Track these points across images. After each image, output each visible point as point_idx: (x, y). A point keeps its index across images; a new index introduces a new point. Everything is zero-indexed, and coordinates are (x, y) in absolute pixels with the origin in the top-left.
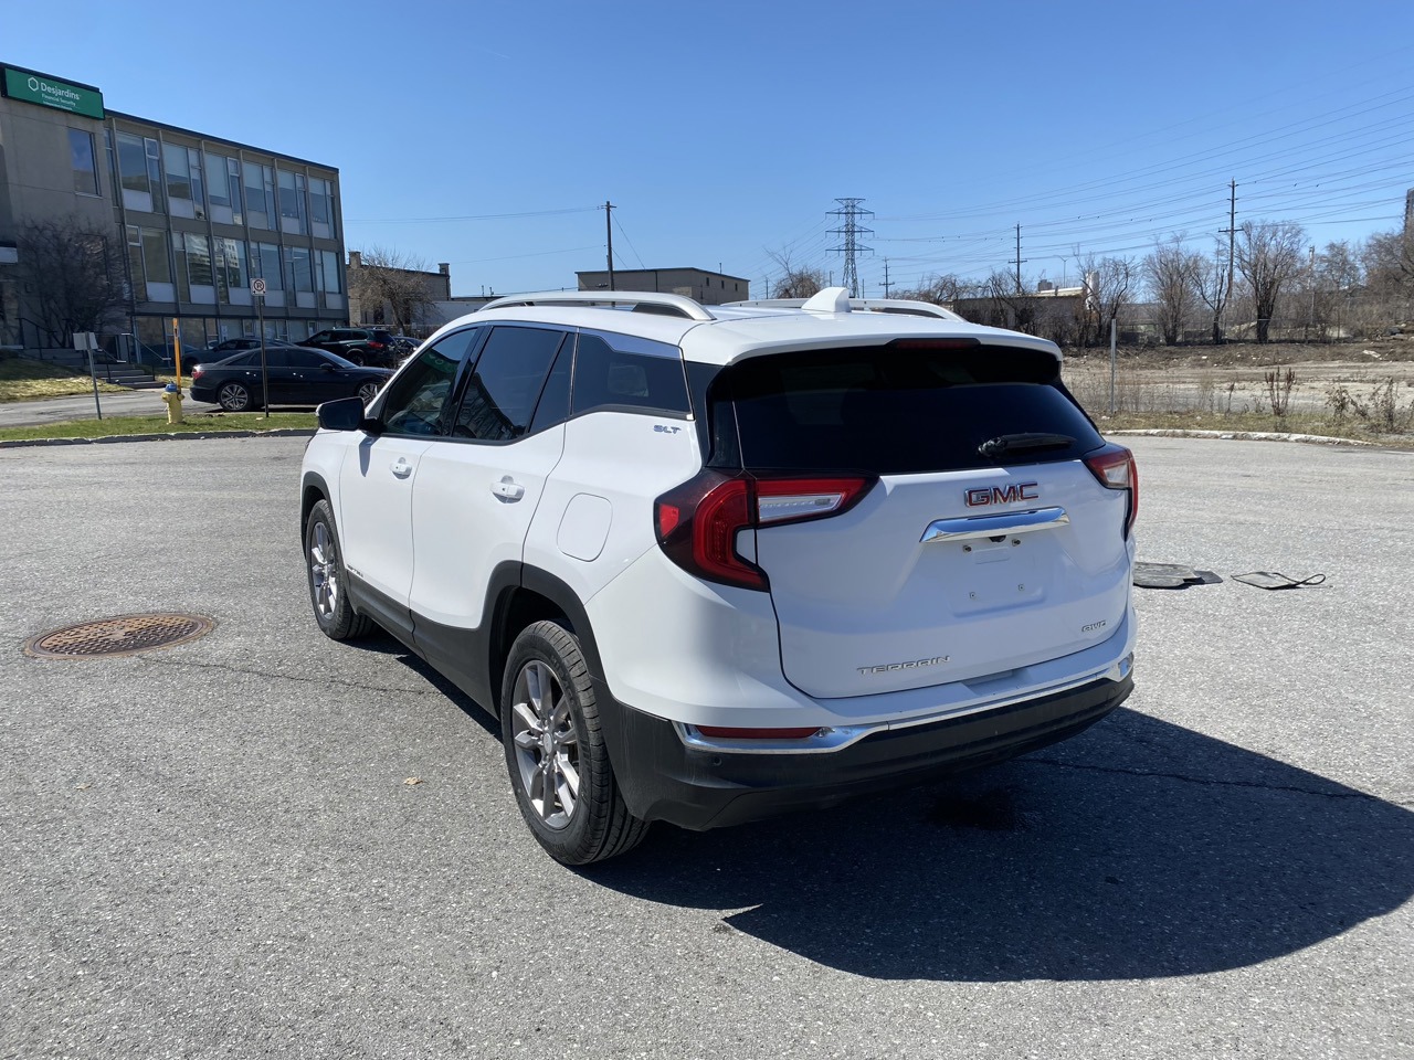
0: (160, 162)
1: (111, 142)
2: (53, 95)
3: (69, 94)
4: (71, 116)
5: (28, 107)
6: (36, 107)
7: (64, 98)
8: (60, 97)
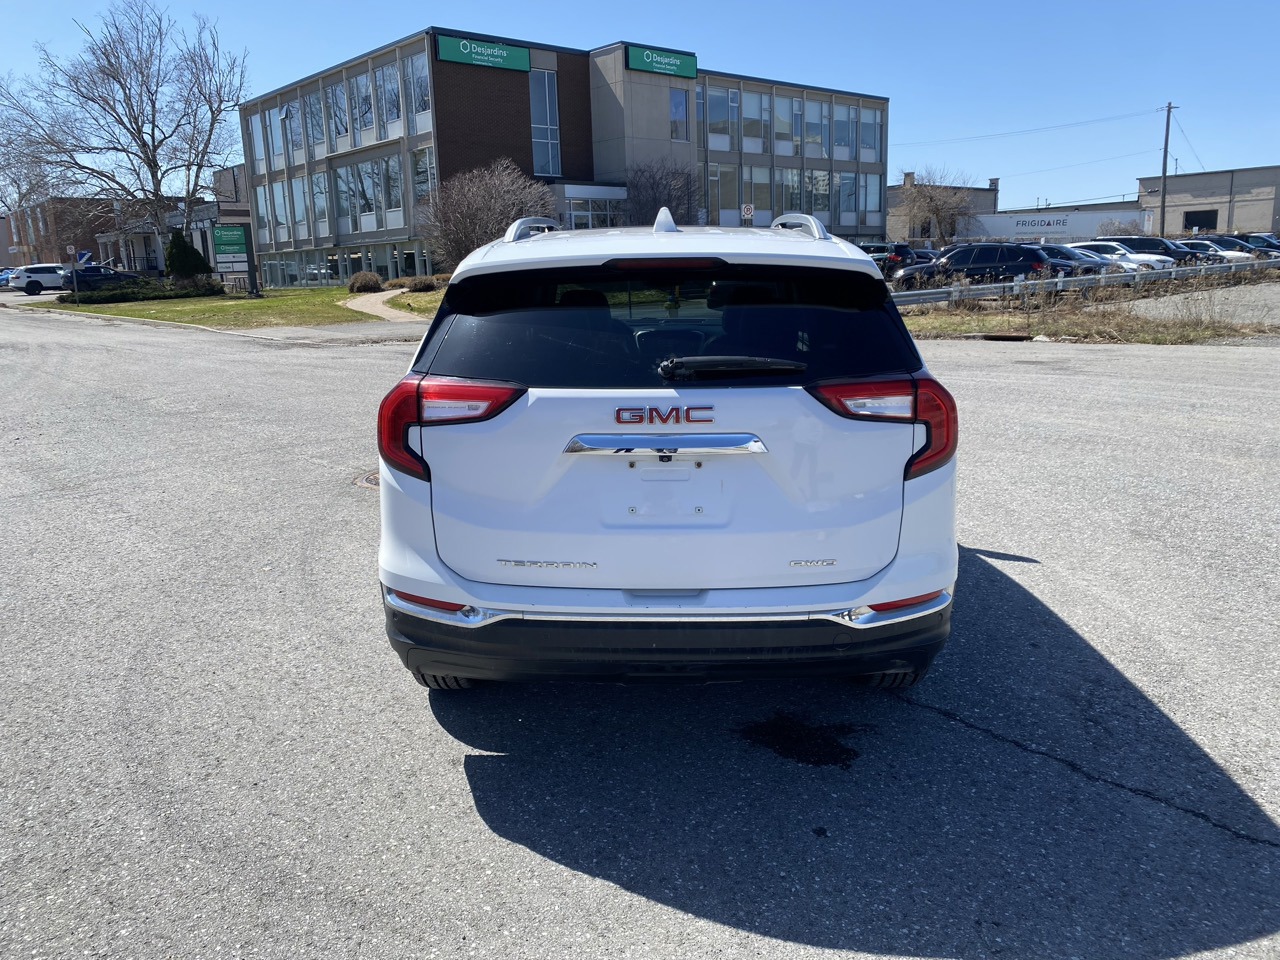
0: (739, 108)
1: (702, 95)
2: (661, 63)
3: (673, 60)
4: (672, 78)
5: (644, 74)
6: (648, 75)
7: (669, 64)
8: (666, 64)
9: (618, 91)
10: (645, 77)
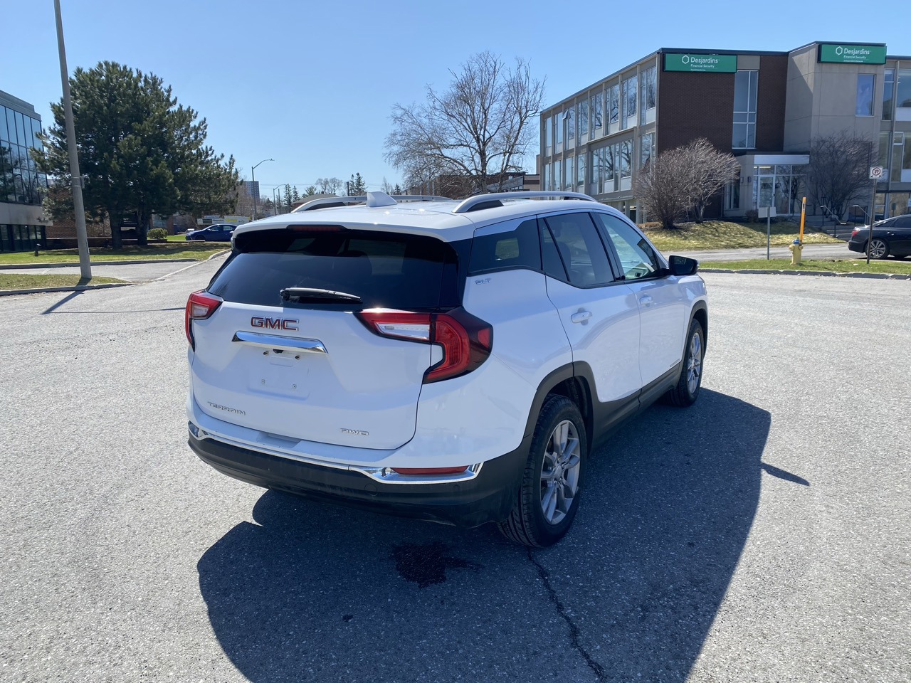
1: (892, 77)
2: (852, 55)
3: (862, 52)
4: (862, 66)
5: (834, 66)
6: (838, 65)
7: (859, 55)
8: (856, 55)
9: (810, 81)
10: (836, 68)
